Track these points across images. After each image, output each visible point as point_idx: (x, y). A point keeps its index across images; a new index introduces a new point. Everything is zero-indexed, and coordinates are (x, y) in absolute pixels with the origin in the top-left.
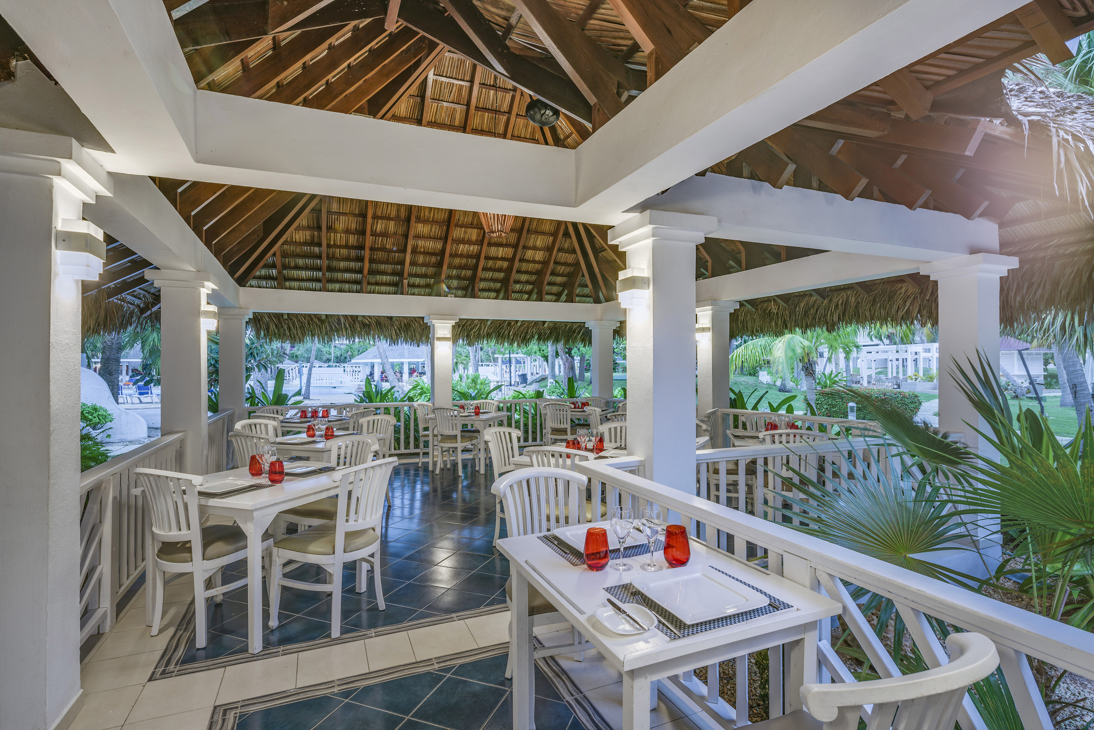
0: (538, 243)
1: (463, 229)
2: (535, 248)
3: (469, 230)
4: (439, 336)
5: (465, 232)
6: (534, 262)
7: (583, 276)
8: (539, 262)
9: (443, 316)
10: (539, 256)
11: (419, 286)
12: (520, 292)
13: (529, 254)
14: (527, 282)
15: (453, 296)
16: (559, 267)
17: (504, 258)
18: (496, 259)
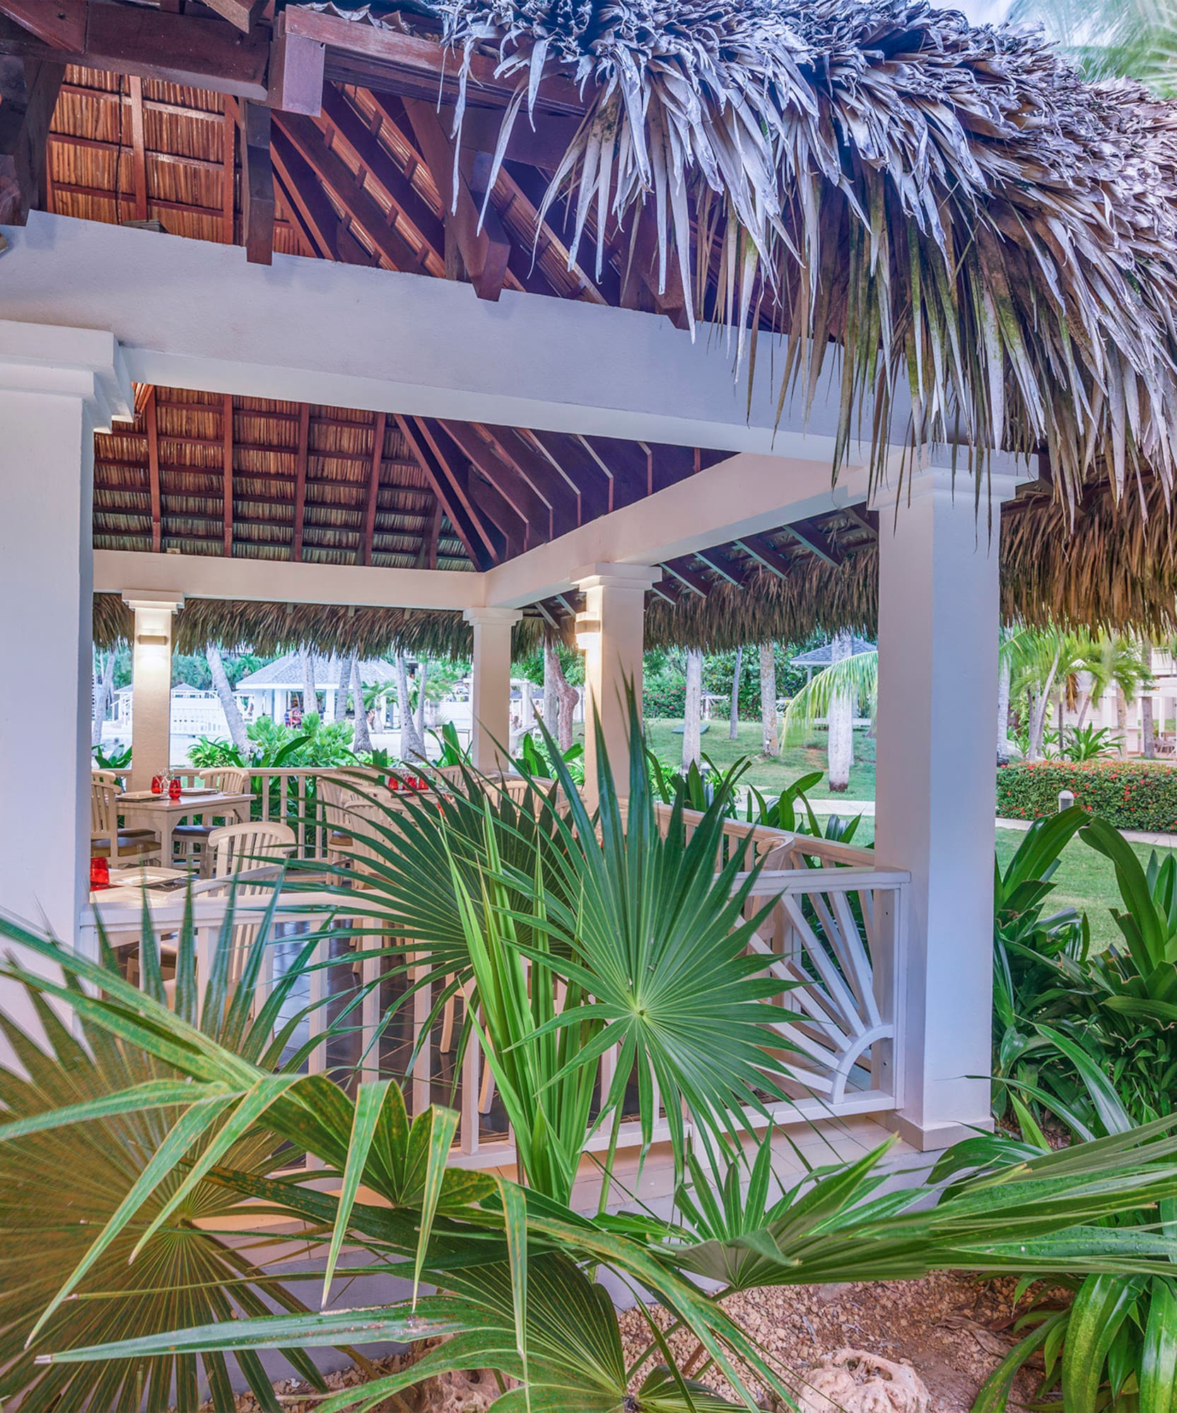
0: (345, 443)
1: (184, 412)
2: (340, 454)
3: (197, 415)
4: (144, 633)
5: (188, 418)
6: (345, 482)
7: (444, 514)
8: (356, 484)
9: (154, 592)
10: (353, 470)
11: (128, 532)
12: (338, 546)
13: (332, 467)
14: (347, 526)
15: (178, 550)
16: (402, 496)
17: (283, 474)
18: (265, 475)
